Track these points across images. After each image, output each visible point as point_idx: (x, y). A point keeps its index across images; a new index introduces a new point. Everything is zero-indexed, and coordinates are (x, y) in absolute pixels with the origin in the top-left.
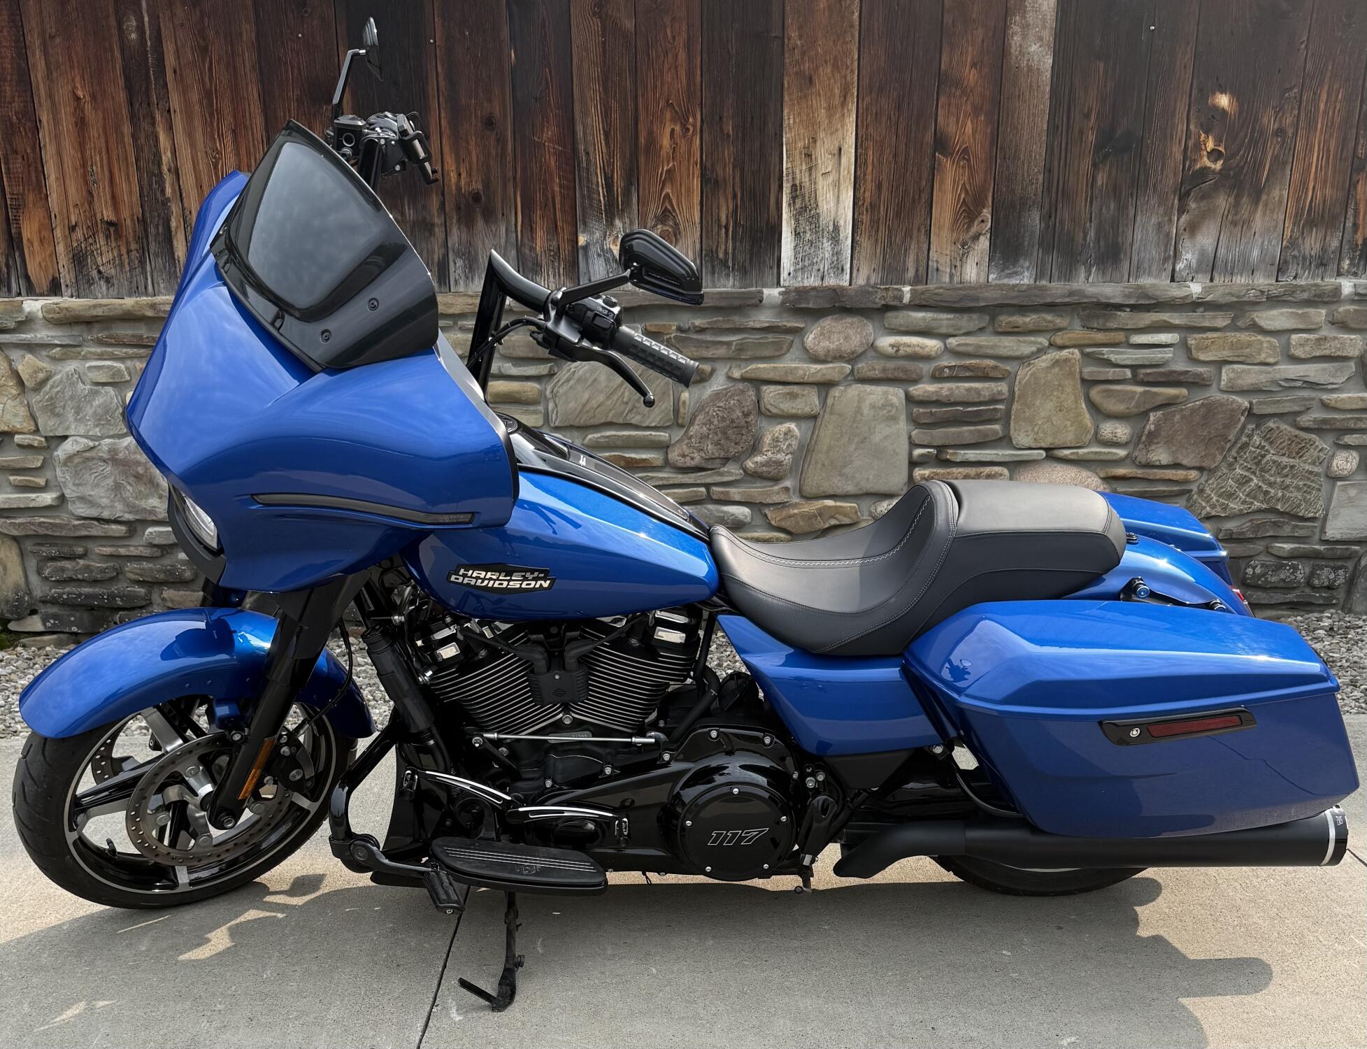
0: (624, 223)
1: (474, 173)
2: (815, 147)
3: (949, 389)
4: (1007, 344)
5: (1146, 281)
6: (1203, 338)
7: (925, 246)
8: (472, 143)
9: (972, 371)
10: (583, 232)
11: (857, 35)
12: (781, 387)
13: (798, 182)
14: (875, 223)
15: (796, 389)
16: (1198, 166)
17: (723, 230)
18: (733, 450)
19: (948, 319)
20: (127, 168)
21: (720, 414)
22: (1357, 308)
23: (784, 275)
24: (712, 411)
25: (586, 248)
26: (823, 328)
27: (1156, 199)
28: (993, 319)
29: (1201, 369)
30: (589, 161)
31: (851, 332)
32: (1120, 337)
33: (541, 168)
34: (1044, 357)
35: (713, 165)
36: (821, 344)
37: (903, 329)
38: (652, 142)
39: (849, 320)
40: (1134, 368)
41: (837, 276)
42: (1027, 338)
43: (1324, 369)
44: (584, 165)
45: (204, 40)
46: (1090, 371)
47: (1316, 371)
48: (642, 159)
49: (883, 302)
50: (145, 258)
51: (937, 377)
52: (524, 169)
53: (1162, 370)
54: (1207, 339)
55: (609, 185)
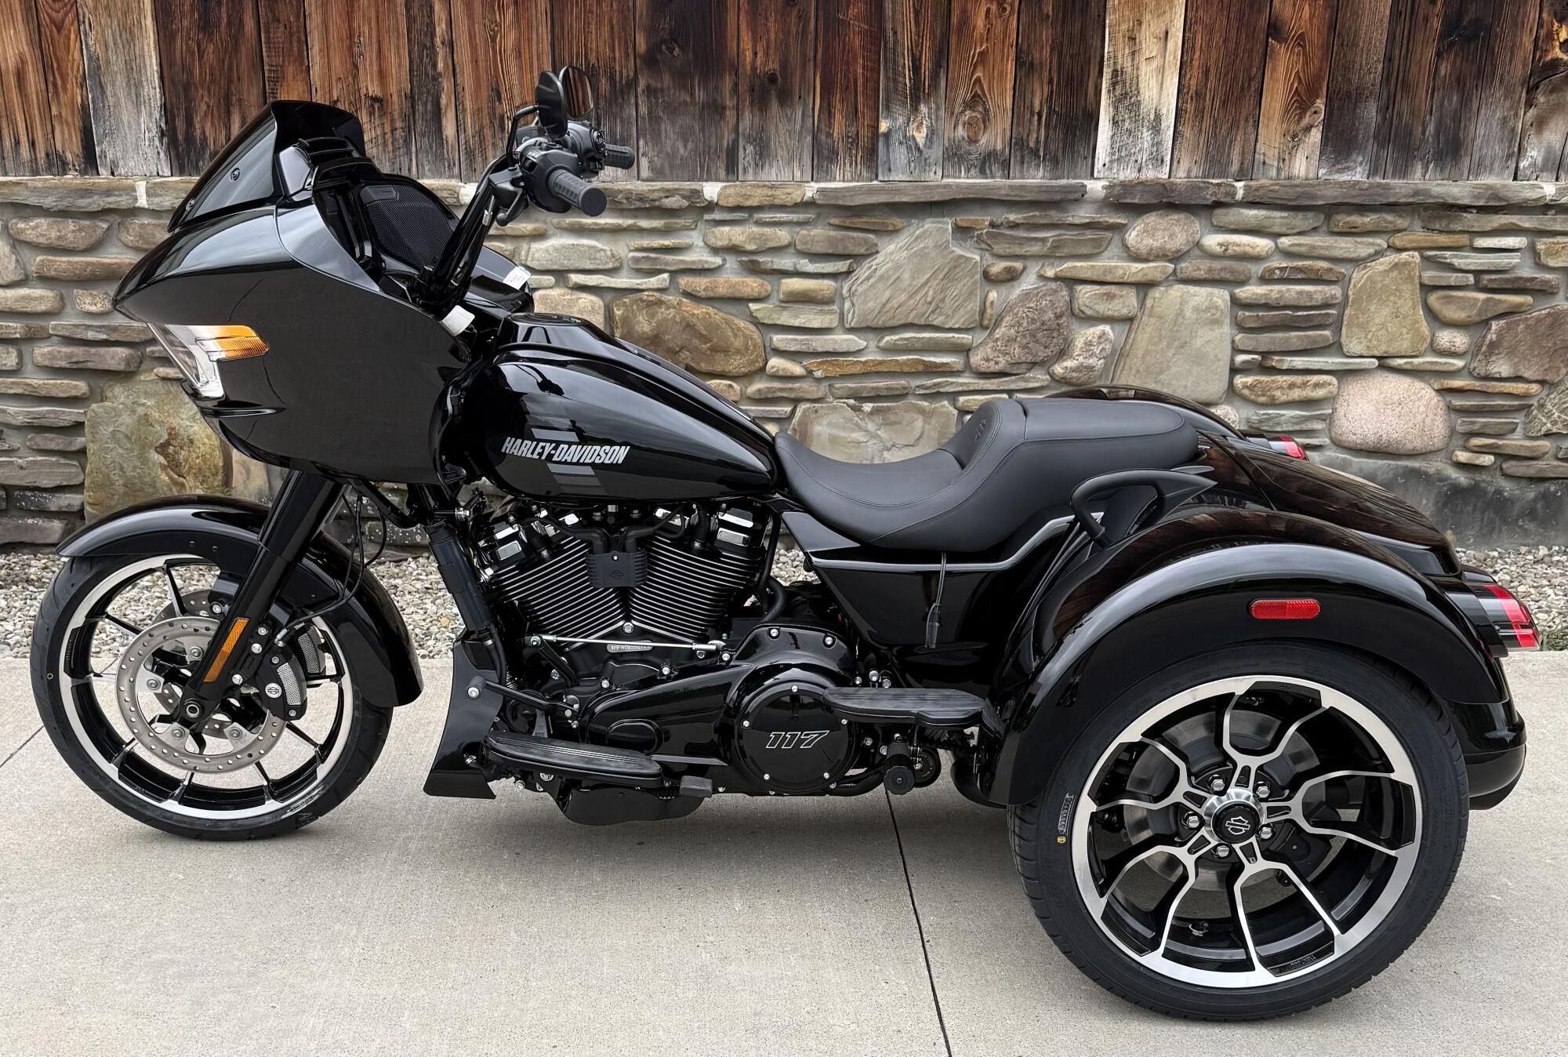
0: (931, 108)
1: (771, 52)
2: (1140, 31)
3: (1279, 292)
4: (1343, 245)
5: (1489, 180)
6: (1553, 243)
7: (1253, 137)
8: (772, 19)
9: (1305, 273)
10: (886, 118)
12: (1098, 287)
13: (1119, 67)
14: (1200, 113)
15: (1113, 289)
16: (1549, 58)
17: (1036, 117)
18: (1042, 355)
19: (1282, 217)
20: (398, 39)
21: (1030, 314)
23: (1098, 166)
24: (1021, 311)
25: (887, 135)
26: (1147, 225)
27: (1502, 92)
28: (1328, 217)
29: (1548, 276)
30: (896, 42)
31: (1177, 229)
32: (1464, 239)
33: (844, 49)
35: (1029, 46)
36: (1145, 242)
37: (1233, 227)
38: (965, 20)
39: (1175, 216)
40: (1477, 273)
41: (1155, 167)
42: (1365, 239)
44: (891, 46)
46: (1430, 275)
48: (953, 40)
49: (1214, 199)
50: (410, 138)
51: (1265, 280)
52: (826, 49)
53: (1507, 276)
54: (1558, 243)
55: (916, 68)
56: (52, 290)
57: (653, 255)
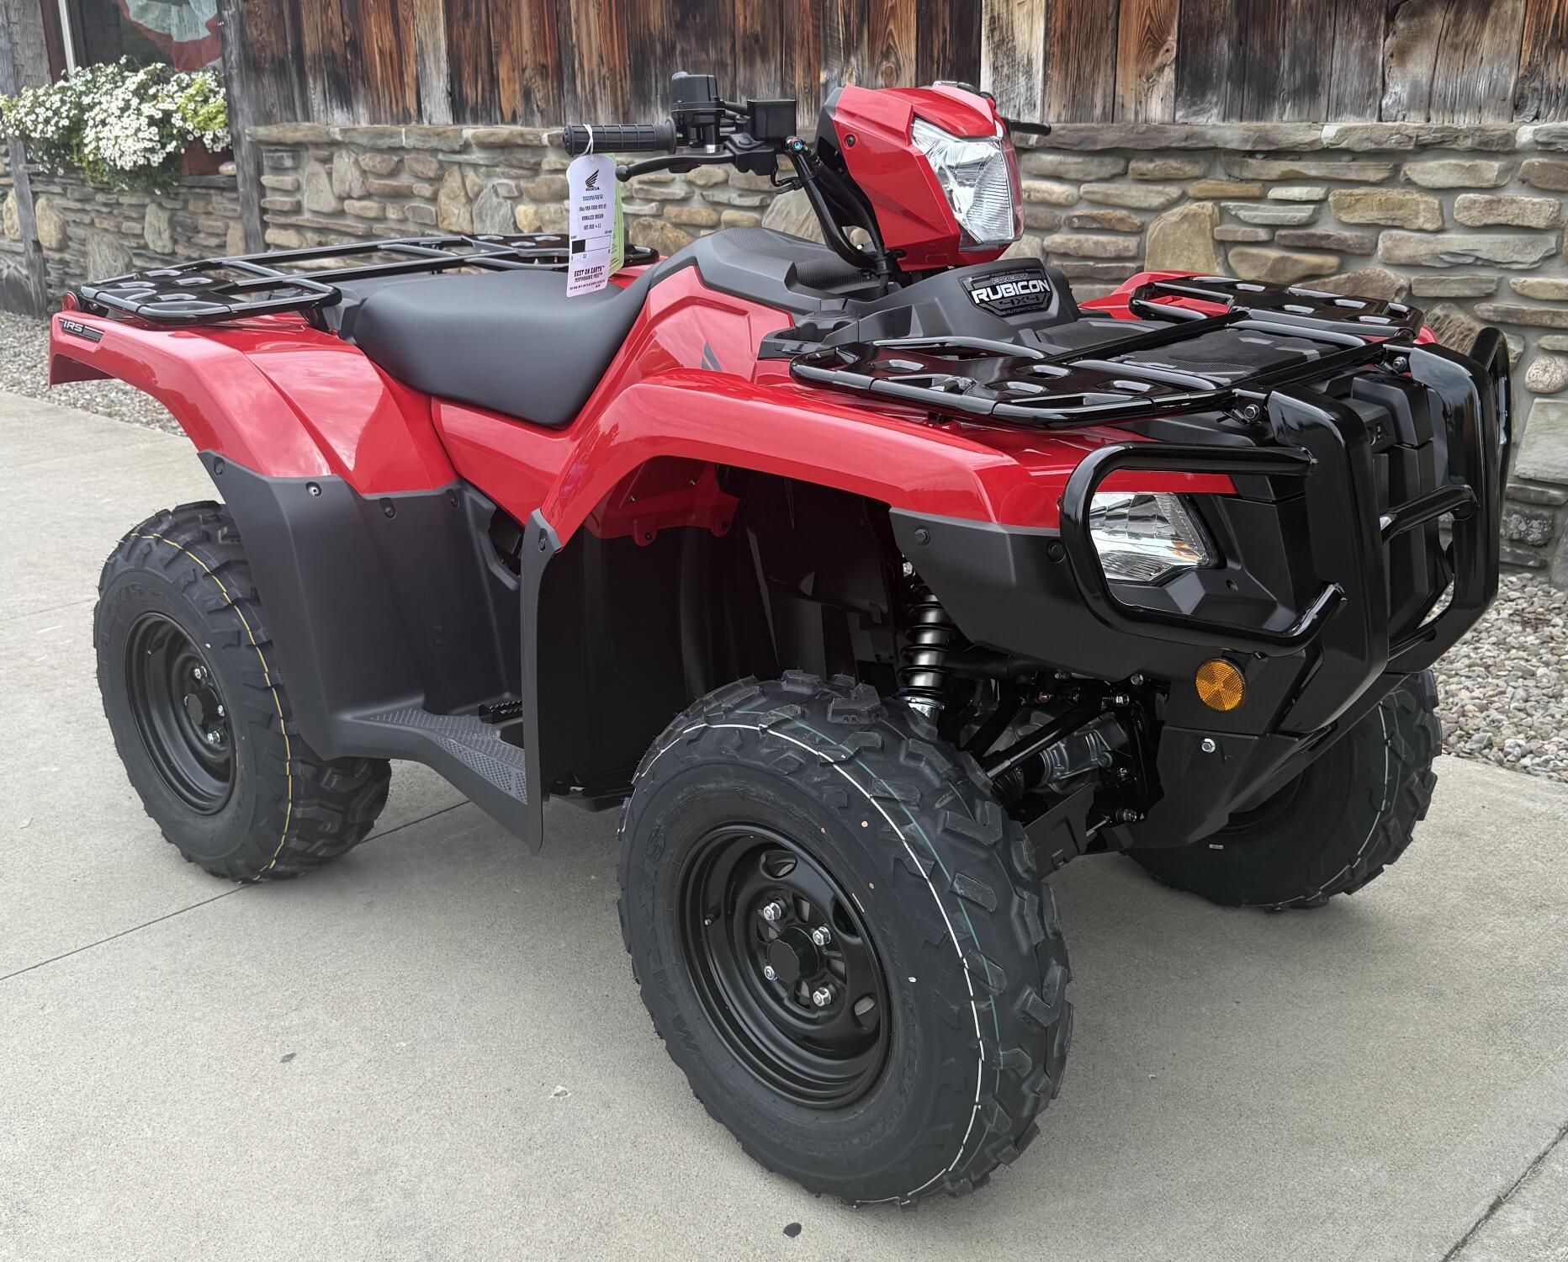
0: (857, 60)
1: (756, 16)
3: (1079, 241)
6: (1344, 195)
7: (1111, 83)
9: (1100, 222)
10: (825, 69)
13: (996, 14)
14: (1065, 56)
19: (1078, 163)
22: (1546, 160)
25: (826, 85)
27: (1358, 17)
28: (1127, 164)
29: (1347, 234)
37: (1035, 172)
40: (1272, 227)
41: (1030, 113)
42: (1155, 187)
43: (1506, 242)
46: (1222, 229)
47: (1491, 244)
51: (1072, 227)
53: (1303, 232)
54: (1353, 194)
55: (847, 24)
56: (379, 203)
57: (645, 187)
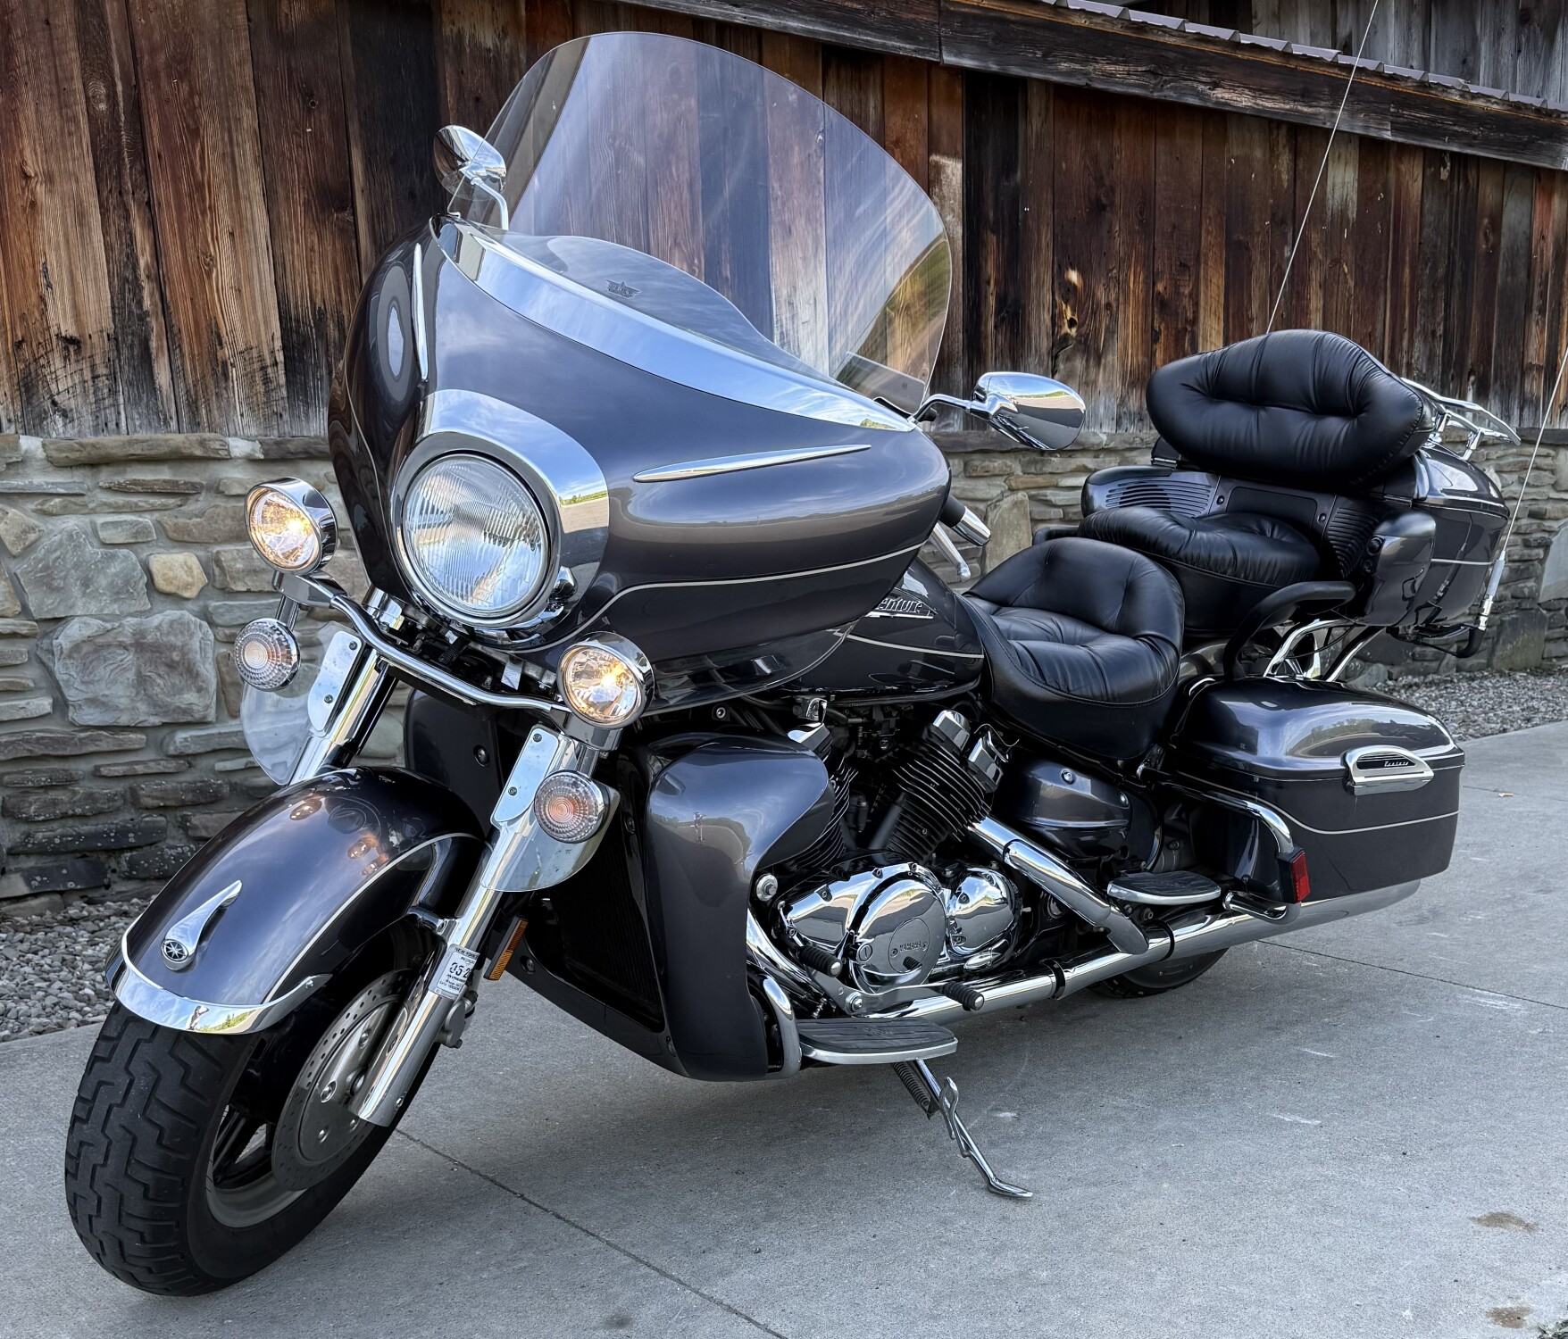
11: (822, 190)
34: (1005, 500)
45: (195, 123)
